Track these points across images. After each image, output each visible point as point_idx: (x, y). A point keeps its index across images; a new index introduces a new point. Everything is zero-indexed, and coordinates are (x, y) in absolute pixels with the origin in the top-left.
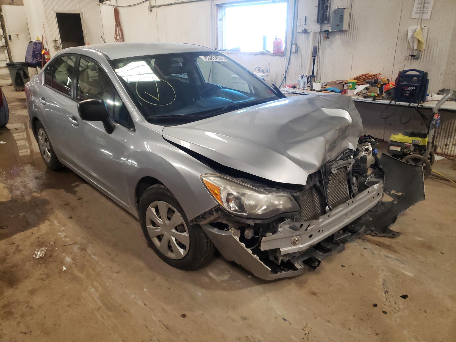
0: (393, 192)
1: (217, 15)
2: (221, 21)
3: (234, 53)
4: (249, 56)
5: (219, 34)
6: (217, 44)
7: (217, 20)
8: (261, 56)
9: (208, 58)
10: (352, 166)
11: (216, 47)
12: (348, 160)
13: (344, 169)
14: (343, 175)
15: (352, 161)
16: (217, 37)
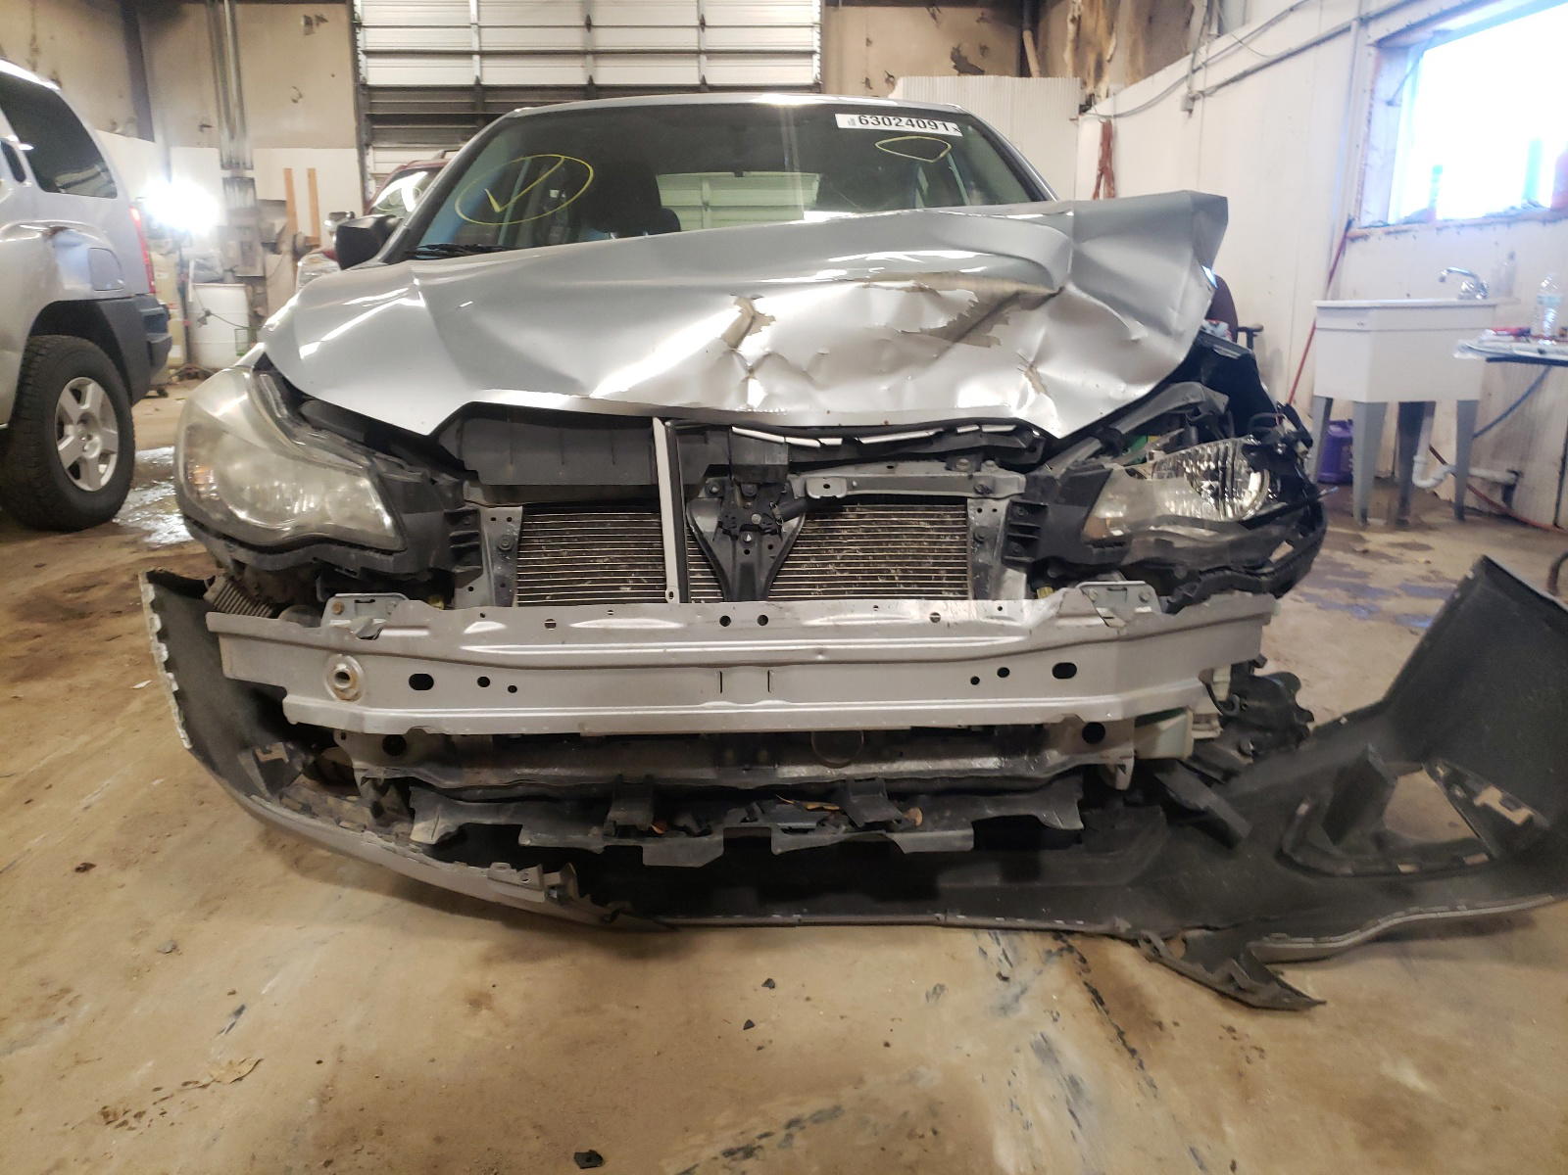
0: (1491, 797)
1: (1374, 82)
2: (1390, 108)
3: (1406, 231)
4: (1458, 233)
5: (1375, 159)
6: (1359, 203)
7: (1371, 106)
8: (1501, 229)
9: (870, 120)
10: (1002, 506)
11: (1352, 214)
12: (978, 470)
13: (958, 516)
14: (951, 543)
15: (1008, 482)
16: (1363, 174)
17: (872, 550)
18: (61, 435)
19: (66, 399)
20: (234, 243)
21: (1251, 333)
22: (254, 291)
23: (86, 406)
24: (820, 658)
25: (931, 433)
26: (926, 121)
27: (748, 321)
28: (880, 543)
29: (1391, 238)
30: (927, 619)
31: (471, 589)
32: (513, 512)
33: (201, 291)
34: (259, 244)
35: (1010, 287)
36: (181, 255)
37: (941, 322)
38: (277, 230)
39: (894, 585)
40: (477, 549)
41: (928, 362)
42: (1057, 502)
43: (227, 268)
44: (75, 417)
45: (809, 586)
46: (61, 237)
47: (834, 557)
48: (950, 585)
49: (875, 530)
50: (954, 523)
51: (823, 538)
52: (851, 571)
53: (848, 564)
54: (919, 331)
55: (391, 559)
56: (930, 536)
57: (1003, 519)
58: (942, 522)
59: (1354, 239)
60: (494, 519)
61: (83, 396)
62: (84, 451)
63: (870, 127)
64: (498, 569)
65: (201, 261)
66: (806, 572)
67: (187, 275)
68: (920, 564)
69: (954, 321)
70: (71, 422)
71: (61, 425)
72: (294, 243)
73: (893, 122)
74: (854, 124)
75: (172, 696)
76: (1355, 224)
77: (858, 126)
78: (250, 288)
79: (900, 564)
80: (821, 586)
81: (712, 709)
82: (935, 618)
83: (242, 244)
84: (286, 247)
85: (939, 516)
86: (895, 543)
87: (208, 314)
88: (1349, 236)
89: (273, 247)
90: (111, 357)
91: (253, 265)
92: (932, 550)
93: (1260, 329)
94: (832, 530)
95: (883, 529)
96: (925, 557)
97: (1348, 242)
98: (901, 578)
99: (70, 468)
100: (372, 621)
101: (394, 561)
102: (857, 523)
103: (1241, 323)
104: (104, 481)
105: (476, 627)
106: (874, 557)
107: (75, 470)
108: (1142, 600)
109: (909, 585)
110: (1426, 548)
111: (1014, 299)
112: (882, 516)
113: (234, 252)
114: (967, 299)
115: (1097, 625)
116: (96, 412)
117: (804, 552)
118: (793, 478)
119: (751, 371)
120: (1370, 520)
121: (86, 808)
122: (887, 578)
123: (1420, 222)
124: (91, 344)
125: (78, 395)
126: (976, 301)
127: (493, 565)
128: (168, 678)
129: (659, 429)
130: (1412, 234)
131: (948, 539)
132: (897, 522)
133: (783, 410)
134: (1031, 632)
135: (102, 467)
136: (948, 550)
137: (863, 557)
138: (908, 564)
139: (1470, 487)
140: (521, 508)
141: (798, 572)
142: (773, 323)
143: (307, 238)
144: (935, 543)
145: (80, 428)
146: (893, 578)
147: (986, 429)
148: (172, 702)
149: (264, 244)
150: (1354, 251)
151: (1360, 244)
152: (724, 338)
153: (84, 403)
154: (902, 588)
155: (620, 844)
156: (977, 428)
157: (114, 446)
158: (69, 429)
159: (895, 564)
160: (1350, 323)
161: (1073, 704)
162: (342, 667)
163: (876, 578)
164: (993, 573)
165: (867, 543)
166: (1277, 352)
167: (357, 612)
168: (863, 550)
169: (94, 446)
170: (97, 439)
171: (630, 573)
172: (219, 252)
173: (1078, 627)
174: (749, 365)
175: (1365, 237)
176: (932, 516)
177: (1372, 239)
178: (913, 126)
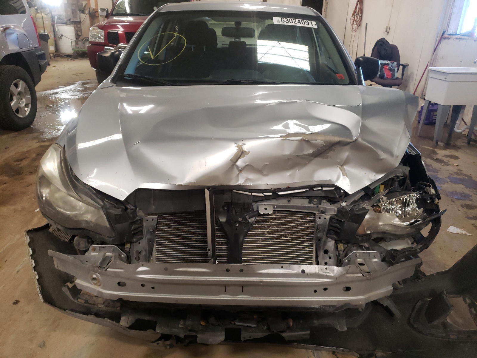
3: (463, 39)
5: (455, 10)
6: (448, 25)
9: (285, 20)
10: (328, 217)
11: (445, 29)
12: (321, 204)
13: (312, 218)
14: (309, 227)
15: (331, 209)
16: (451, 15)
17: (280, 227)
18: (12, 100)
19: (13, 87)
20: (69, 9)
21: (404, 66)
22: (77, 27)
23: (19, 89)
24: (261, 283)
25: (304, 190)
26: (305, 21)
27: (240, 153)
28: (284, 225)
29: (458, 40)
30: (300, 271)
31: (139, 243)
32: (154, 217)
33: (59, 27)
34: (78, 10)
35: (337, 139)
36: (52, 15)
37: (311, 151)
38: (84, 5)
39: (288, 240)
40: (141, 231)
41: (305, 165)
42: (348, 221)
43: (67, 19)
44: (16, 93)
45: (258, 239)
46: (8, 31)
47: (266, 229)
48: (307, 241)
49: (282, 220)
50: (310, 220)
51: (263, 222)
52: (273, 234)
53: (272, 232)
54: (302, 155)
55: (111, 239)
56: (301, 224)
57: (328, 222)
58: (307, 219)
59: (445, 38)
60: (147, 220)
61: (18, 86)
62: (20, 104)
63: (285, 24)
64: (149, 236)
65: (59, 16)
66: (257, 234)
67: (55, 21)
68: (297, 233)
69: (315, 151)
70: (15, 95)
71: (12, 96)
72: (89, 11)
73: (294, 21)
74: (279, 23)
75: (37, 281)
76: (446, 33)
77: (281, 23)
78: (76, 25)
79: (290, 233)
80: (262, 239)
81: (222, 298)
82: (303, 271)
83: (72, 10)
84: (87, 12)
85: (305, 217)
86: (289, 225)
87: (62, 36)
88: (443, 37)
89: (83, 11)
90: (27, 71)
91: (76, 18)
92: (302, 229)
93: (408, 65)
94: (267, 220)
95: (285, 220)
96: (299, 231)
97: (442, 39)
98: (290, 237)
99: (15, 111)
100: (105, 254)
101: (112, 240)
102: (276, 218)
103: (401, 63)
104: (27, 113)
105: (141, 269)
106: (281, 230)
107: (17, 111)
108: (375, 257)
109: (293, 240)
110: (456, 158)
111: (339, 143)
112: (284, 216)
113: (70, 13)
114: (321, 144)
115: (360, 276)
116: (23, 91)
117: (256, 227)
118: (254, 204)
119: (241, 171)
120: (439, 143)
121: (18, 272)
122: (285, 237)
123: (468, 36)
124: (20, 68)
125: (16, 86)
126: (324, 144)
127: (147, 235)
128: (35, 274)
129: (207, 192)
130: (465, 40)
131: (308, 225)
132: (290, 218)
133: (251, 184)
134: (336, 278)
135: (26, 109)
136: (307, 229)
137: (277, 230)
138: (293, 233)
139: (473, 133)
140: (157, 216)
141: (254, 234)
142: (249, 154)
143: (94, 9)
144: (303, 226)
145: (18, 97)
146: (287, 237)
147: (324, 189)
148: (37, 283)
149: (80, 10)
150: (444, 43)
151: (446, 41)
152: (231, 160)
153: (19, 88)
154: (290, 241)
155: (190, 334)
156: (321, 188)
157: (30, 102)
158: (15, 98)
159: (288, 233)
160: (442, 77)
161: (348, 299)
162: (94, 276)
163: (281, 237)
164: (323, 240)
165: (279, 225)
166: (412, 73)
167: (100, 250)
168: (277, 227)
169: (23, 102)
170: (24, 100)
171: (195, 234)
172: (64, 13)
173: (353, 277)
174: (240, 169)
175: (449, 38)
176: (302, 217)
177: (451, 40)
178: (300, 23)
